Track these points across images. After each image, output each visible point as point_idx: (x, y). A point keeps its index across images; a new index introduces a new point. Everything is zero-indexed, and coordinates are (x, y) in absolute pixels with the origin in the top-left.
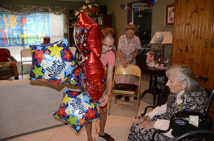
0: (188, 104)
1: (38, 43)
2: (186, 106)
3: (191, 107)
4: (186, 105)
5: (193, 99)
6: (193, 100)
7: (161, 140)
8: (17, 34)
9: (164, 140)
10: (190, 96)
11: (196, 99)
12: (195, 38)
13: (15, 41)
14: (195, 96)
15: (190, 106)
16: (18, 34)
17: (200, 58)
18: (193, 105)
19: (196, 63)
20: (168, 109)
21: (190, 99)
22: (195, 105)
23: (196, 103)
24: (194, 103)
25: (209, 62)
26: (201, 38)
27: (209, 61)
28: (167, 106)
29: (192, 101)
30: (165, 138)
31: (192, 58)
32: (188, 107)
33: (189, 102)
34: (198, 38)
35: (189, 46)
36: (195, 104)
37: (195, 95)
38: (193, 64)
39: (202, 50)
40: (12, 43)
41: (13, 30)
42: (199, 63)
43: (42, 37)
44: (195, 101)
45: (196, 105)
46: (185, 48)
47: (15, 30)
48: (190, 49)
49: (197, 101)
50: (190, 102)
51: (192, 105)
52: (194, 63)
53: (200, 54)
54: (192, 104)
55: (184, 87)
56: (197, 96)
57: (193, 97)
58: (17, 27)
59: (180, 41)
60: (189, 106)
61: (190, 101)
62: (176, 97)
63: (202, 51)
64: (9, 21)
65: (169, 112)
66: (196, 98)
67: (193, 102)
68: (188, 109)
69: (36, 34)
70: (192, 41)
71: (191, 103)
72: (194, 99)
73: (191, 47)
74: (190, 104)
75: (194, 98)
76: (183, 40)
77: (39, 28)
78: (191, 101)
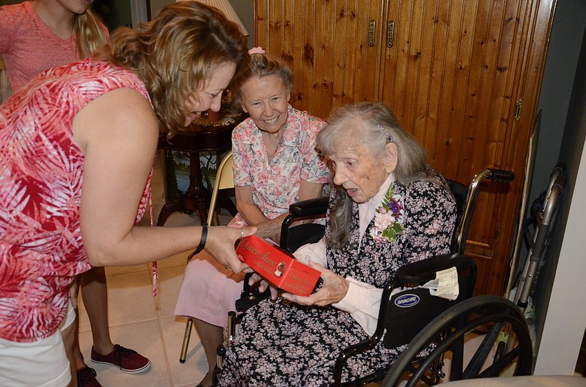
0: (418, 219)
2: (413, 228)
3: (428, 227)
4: (411, 225)
5: (429, 199)
6: (429, 204)
7: (359, 373)
9: (366, 369)
10: (415, 194)
11: (438, 199)
12: (334, 15)
14: (431, 191)
15: (427, 222)
17: (354, 81)
18: (434, 216)
19: (344, 95)
20: (332, 255)
21: (420, 203)
22: (438, 215)
23: (441, 208)
24: (436, 210)
25: (381, 89)
26: (354, 15)
27: (381, 86)
28: (329, 248)
29: (427, 207)
30: (368, 363)
31: (328, 80)
32: (421, 229)
33: (420, 213)
34: (342, 15)
35: (314, 45)
36: (438, 212)
37: (429, 186)
38: (334, 99)
39: (358, 52)
42: (351, 94)
44: (437, 203)
45: (441, 216)
46: (302, 51)
48: (318, 52)
49: (442, 203)
50: (423, 211)
51: (432, 219)
52: (336, 96)
53: (353, 66)
54: (430, 217)
55: (391, 164)
56: (437, 190)
57: (425, 194)
59: (283, 28)
60: (423, 224)
61: (423, 208)
62: (358, 211)
63: (359, 56)
65: (344, 266)
66: (436, 196)
67: (432, 209)
68: (421, 233)
70: (323, 26)
71: (428, 214)
72: (432, 199)
73: (324, 47)
74: (424, 217)
75: (432, 197)
76: (292, 22)
78: (425, 209)
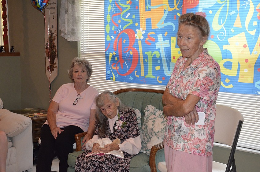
1: (227, 81)
8: (166, 44)
13: (158, 68)
16: (169, 46)
40: (150, 75)
41: (157, 31)
43: (247, 61)
47: (162, 31)
58: (166, 21)
64: (150, 4)
69: (225, 47)
77: (237, 23)
